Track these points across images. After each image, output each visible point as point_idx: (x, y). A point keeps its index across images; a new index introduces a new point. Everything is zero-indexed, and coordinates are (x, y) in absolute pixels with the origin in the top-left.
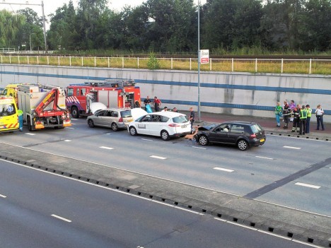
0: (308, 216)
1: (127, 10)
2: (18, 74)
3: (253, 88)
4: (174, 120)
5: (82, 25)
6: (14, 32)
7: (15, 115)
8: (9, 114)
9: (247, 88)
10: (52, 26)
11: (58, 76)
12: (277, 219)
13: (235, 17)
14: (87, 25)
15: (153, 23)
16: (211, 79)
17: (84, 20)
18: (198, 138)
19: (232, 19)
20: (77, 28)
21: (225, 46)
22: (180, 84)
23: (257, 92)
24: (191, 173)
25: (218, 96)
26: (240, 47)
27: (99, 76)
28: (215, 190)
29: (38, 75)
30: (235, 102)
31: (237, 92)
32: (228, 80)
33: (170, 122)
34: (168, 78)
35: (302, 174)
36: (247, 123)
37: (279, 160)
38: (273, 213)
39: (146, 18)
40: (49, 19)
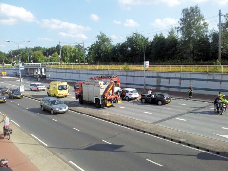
0: (174, 131)
1: (119, 45)
2: (72, 73)
3: (169, 78)
4: (131, 92)
5: (100, 51)
6: (73, 54)
7: (67, 90)
8: (65, 89)
9: (167, 78)
10: (89, 52)
11: (88, 74)
12: (161, 132)
13: (166, 47)
14: (102, 51)
15: (130, 50)
16: (151, 74)
17: (101, 50)
18: (141, 99)
19: (164, 48)
20: (98, 53)
21: (161, 60)
22: (138, 76)
23: (171, 80)
24: (133, 114)
25: (154, 82)
26: (168, 60)
27: (104, 73)
28: (140, 120)
29: (80, 73)
30: (161, 84)
31: (162, 80)
32: (158, 75)
33: (129, 93)
34: (133, 74)
35: (181, 115)
36: (163, 93)
37: (174, 109)
38: (161, 129)
39: (127, 48)
40: (88, 49)
